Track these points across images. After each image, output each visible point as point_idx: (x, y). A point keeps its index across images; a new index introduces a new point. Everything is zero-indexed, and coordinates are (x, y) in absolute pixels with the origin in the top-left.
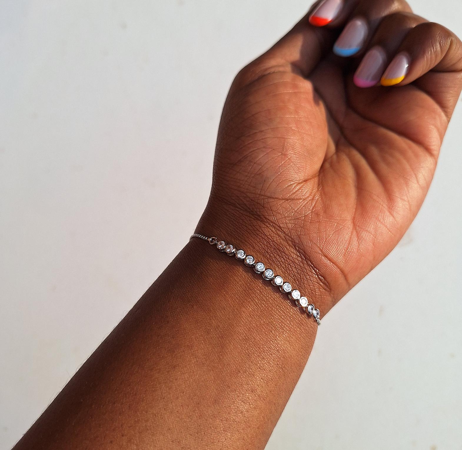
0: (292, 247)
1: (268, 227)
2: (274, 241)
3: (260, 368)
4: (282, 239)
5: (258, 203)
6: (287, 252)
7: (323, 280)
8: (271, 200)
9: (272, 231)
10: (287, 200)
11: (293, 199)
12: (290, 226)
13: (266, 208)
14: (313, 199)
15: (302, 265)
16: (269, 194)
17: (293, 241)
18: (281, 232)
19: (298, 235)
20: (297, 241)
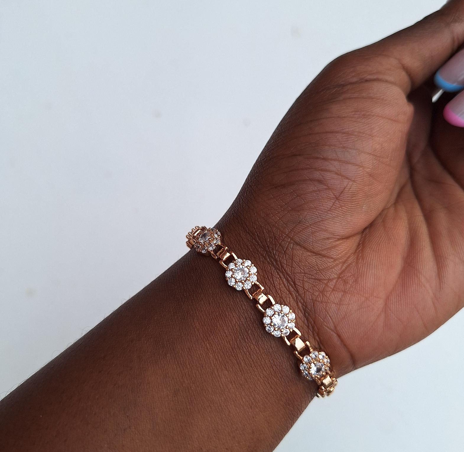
18: (294, 289)
19: (312, 299)
20: (309, 307)
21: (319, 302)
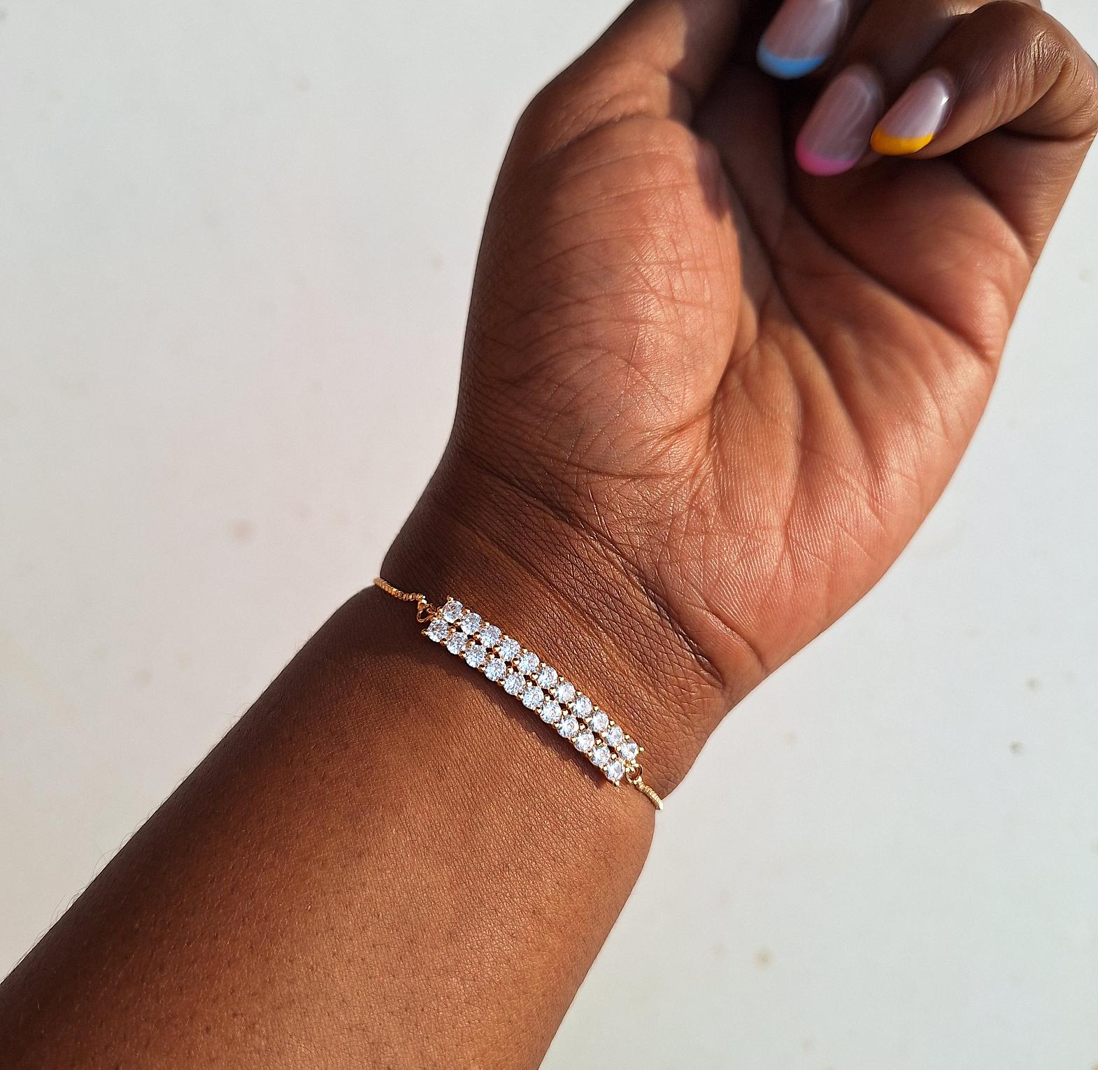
0: (640, 590)
1: (586, 539)
2: (598, 573)
3: (554, 860)
4: (619, 569)
5: (563, 482)
6: (628, 600)
7: (709, 665)
8: (597, 477)
9: (596, 549)
10: (634, 478)
11: (648, 477)
12: (637, 540)
13: (582, 494)
14: (694, 476)
15: (660, 629)
16: (590, 464)
17: (642, 576)
18: (617, 554)
19: (654, 562)
20: (651, 578)
21: (666, 563)
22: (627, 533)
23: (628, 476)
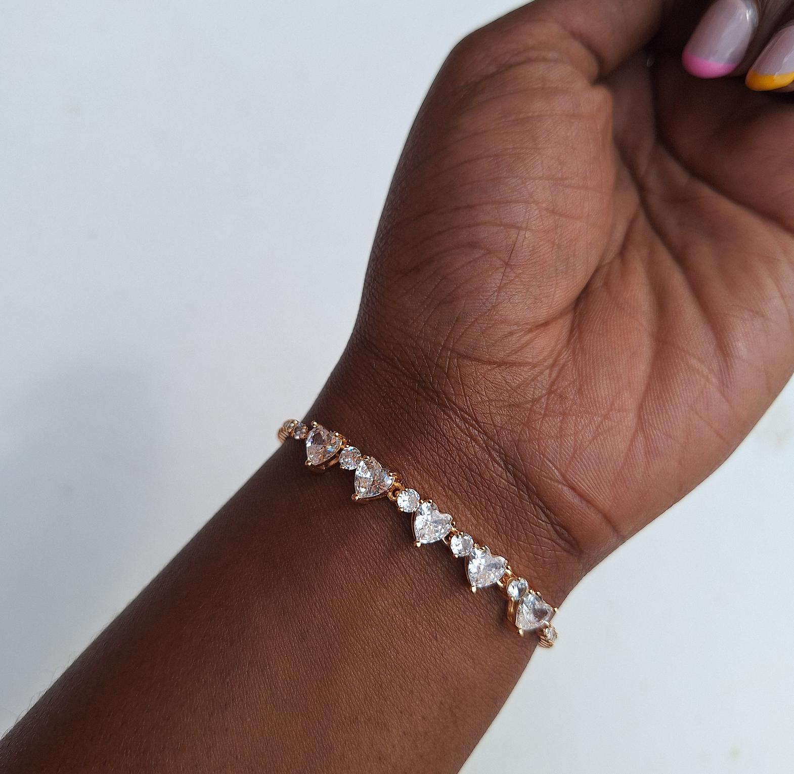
7: (566, 535)
18: (479, 431)
19: (514, 440)
21: (525, 441)
22: (490, 414)
23: (495, 363)
